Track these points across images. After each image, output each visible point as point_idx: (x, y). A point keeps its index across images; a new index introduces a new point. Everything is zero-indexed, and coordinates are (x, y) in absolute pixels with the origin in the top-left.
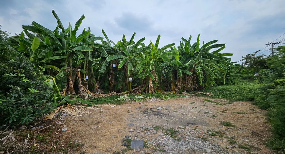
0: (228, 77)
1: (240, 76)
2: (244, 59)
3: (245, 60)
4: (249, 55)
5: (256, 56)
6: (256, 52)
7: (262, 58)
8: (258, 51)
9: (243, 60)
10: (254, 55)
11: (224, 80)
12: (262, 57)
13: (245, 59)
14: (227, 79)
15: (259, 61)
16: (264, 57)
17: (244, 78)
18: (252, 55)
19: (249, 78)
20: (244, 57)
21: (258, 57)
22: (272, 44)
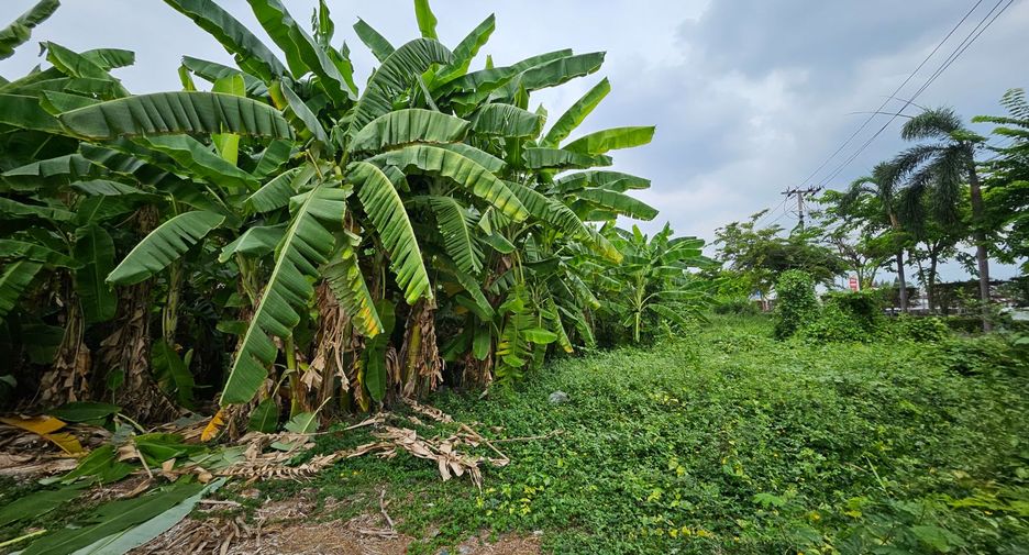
0: (655, 300)
1: (709, 300)
2: (720, 240)
3: (723, 244)
4: (734, 224)
5: (755, 231)
6: (755, 217)
7: (773, 238)
8: (760, 215)
9: (716, 242)
10: (750, 226)
11: (638, 315)
12: (773, 233)
13: (724, 239)
14: (652, 316)
15: (766, 248)
16: (780, 235)
17: (722, 310)
18: (745, 226)
19: (737, 308)
20: (720, 232)
21: (761, 233)
22: (800, 192)
